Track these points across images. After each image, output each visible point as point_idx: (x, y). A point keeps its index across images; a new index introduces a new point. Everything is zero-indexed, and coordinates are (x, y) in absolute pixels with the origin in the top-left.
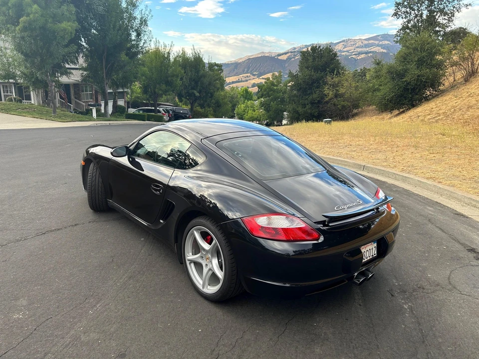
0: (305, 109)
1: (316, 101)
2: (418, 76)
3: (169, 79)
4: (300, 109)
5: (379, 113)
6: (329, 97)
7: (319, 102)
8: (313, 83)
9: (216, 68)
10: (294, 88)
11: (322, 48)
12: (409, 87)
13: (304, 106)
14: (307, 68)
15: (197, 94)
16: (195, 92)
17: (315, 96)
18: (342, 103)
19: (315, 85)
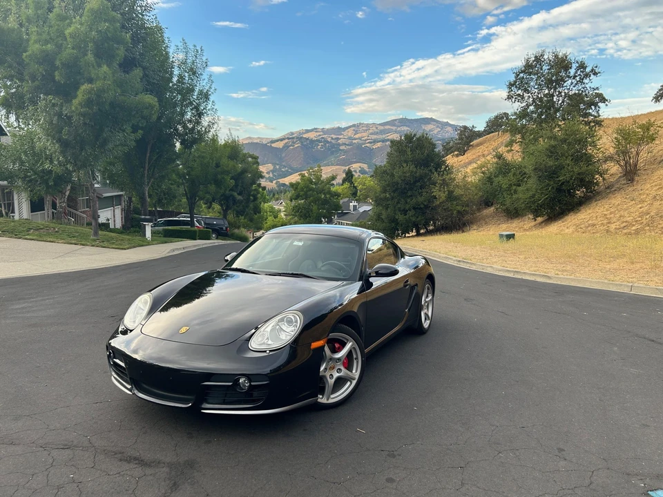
0: (407, 216)
1: (422, 206)
2: (579, 174)
3: (219, 177)
4: (400, 217)
5: (508, 220)
6: (441, 200)
7: (427, 207)
8: (416, 182)
9: (250, 159)
10: (388, 188)
11: (418, 136)
12: (564, 187)
13: (405, 212)
14: (406, 162)
15: (239, 198)
16: (235, 194)
17: (420, 199)
18: (459, 208)
19: (418, 184)
